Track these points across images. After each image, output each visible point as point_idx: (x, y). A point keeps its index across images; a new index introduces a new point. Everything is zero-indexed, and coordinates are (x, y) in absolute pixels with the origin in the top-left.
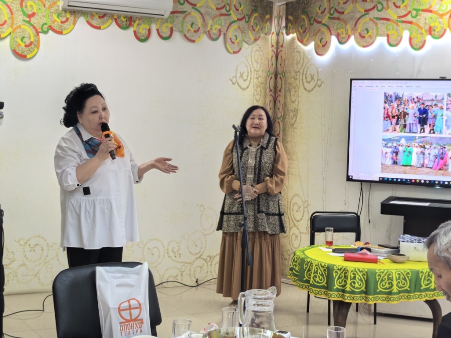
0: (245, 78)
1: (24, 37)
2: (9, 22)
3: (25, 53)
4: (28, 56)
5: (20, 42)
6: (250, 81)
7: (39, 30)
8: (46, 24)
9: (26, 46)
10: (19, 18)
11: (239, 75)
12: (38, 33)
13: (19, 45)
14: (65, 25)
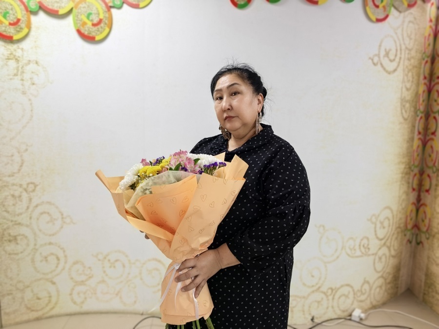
0: (392, 57)
1: (90, 14)
3: (93, 34)
4: (97, 38)
5: (85, 19)
6: (399, 63)
7: (110, 5)
9: (94, 25)
11: (383, 53)
12: (109, 8)
13: (84, 24)
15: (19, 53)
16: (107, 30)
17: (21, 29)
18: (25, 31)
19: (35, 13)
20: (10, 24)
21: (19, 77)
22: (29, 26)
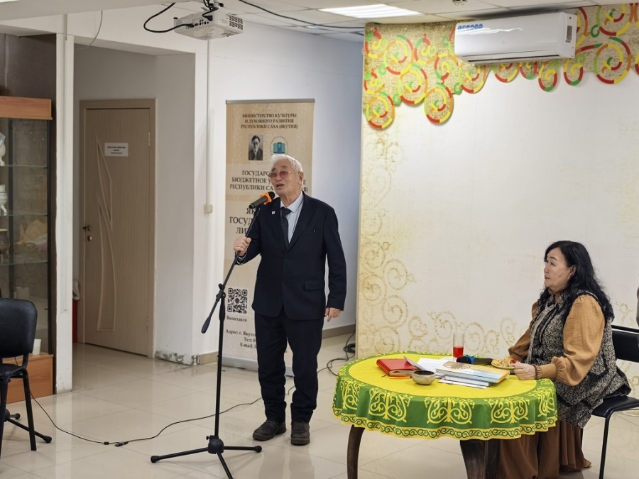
1: (437, 101)
2: (423, 87)
3: (438, 118)
4: (441, 121)
5: (433, 106)
7: (452, 92)
8: (458, 83)
9: (439, 110)
10: (434, 80)
12: (451, 95)
13: (433, 109)
14: (475, 82)
15: (385, 138)
16: (449, 113)
17: (388, 119)
18: (391, 120)
19: (398, 105)
20: (381, 117)
21: (384, 157)
22: (393, 117)
